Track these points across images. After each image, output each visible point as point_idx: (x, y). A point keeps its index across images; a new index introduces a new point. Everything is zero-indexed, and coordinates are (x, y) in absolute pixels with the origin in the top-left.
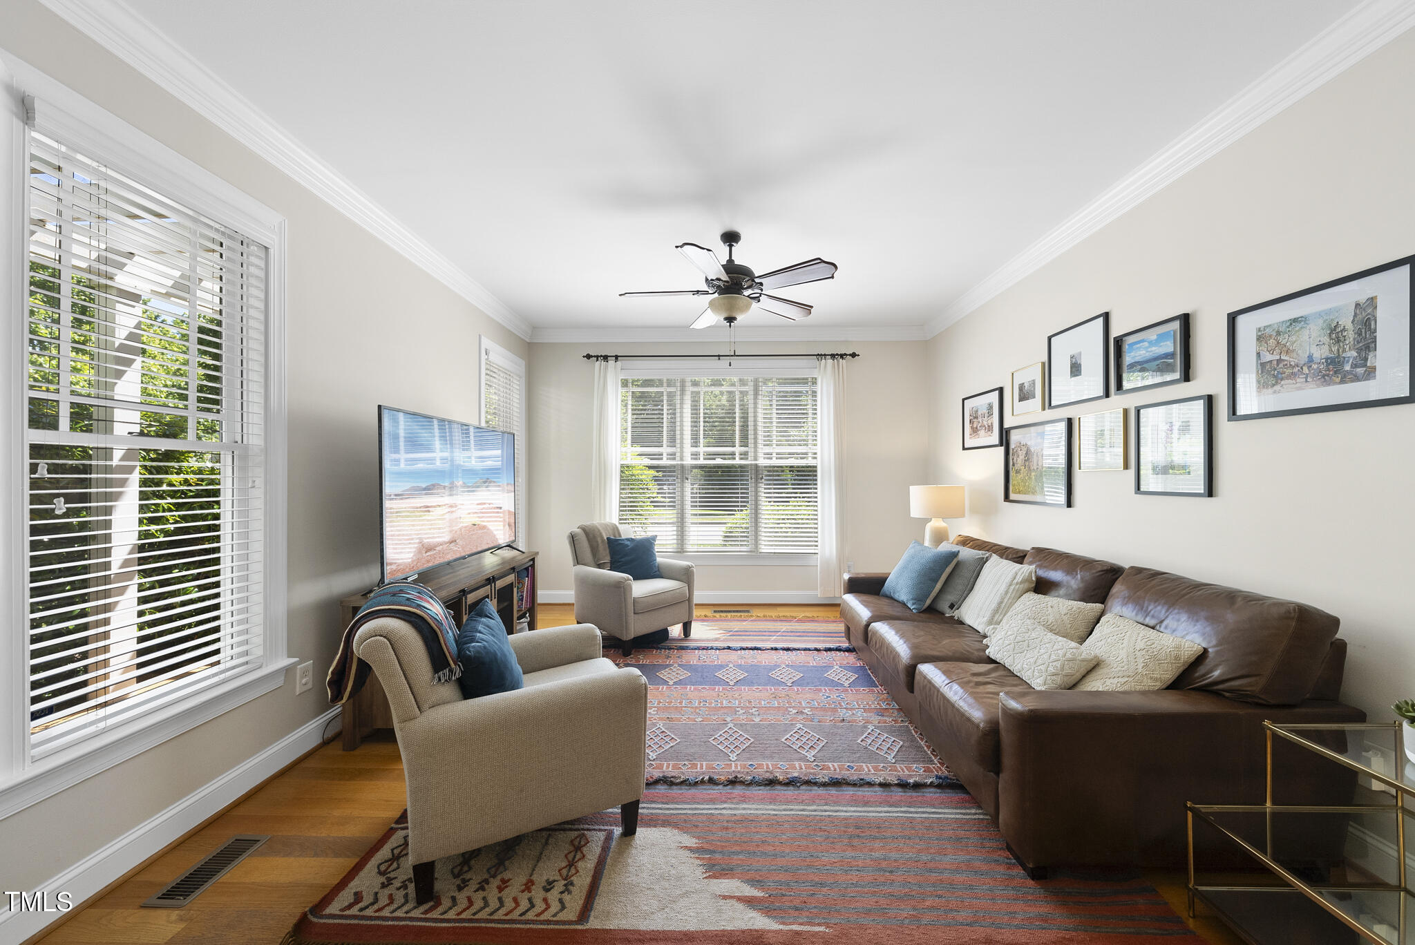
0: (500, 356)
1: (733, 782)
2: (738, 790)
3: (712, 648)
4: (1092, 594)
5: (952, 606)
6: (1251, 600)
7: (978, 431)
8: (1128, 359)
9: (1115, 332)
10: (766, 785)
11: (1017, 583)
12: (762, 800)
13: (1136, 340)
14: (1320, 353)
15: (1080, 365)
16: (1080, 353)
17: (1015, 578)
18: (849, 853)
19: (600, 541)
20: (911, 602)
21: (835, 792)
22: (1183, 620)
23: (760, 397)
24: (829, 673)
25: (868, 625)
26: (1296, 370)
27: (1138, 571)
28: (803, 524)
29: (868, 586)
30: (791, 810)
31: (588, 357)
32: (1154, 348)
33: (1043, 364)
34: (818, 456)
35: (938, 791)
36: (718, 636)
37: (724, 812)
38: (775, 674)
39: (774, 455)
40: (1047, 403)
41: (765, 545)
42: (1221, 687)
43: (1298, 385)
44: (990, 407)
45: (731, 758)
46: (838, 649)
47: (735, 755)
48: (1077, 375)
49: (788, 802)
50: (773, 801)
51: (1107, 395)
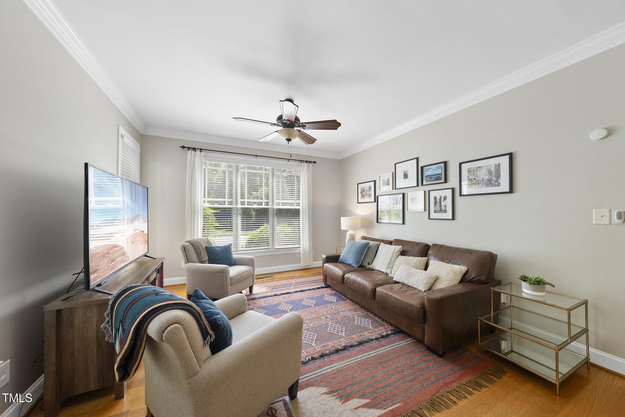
0: (129, 140)
1: (322, 356)
2: (326, 359)
3: (268, 297)
4: (422, 254)
5: (369, 264)
6: (476, 252)
7: (365, 196)
8: (426, 174)
9: (421, 165)
10: (336, 352)
11: (396, 253)
12: (339, 360)
13: (429, 168)
14: (486, 178)
15: (407, 175)
16: (408, 171)
17: (394, 251)
18: (385, 370)
19: (201, 249)
20: (355, 264)
21: (362, 347)
22: (458, 259)
23: (275, 177)
24: (325, 298)
25: (344, 275)
26: (479, 182)
27: (435, 245)
28: (289, 235)
29: (334, 259)
30: (353, 360)
31: (183, 147)
32: (435, 171)
33: (393, 173)
34: (301, 204)
35: (394, 335)
36: (266, 290)
37: (328, 371)
38: (304, 303)
39: (280, 204)
40: (394, 187)
41: (277, 245)
42: (474, 279)
43: (480, 186)
44: (370, 188)
45: (313, 345)
46: (322, 287)
47: (314, 343)
48: (406, 178)
49: (349, 358)
50: (343, 359)
51: (418, 186)
